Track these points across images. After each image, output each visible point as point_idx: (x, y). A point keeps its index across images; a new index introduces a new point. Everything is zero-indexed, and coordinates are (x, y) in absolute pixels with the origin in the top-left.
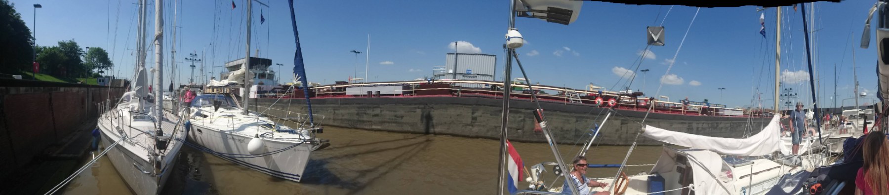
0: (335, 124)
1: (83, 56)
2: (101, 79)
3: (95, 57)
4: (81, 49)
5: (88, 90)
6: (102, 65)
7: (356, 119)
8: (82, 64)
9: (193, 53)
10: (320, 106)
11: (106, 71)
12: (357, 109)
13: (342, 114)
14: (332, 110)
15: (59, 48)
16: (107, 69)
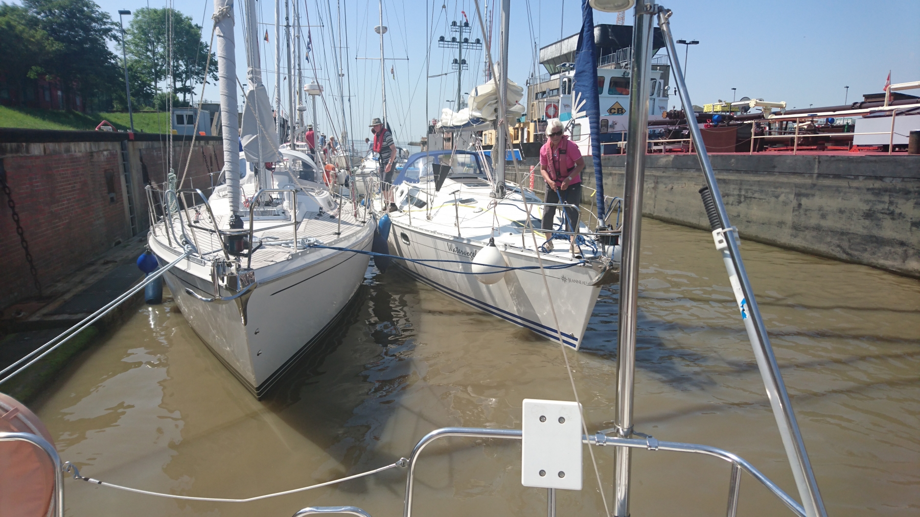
0: (797, 242)
1: (115, 38)
2: (186, 113)
3: (159, 41)
4: (105, 16)
5: (123, 148)
6: (183, 68)
7: (861, 231)
8: (115, 66)
9: (460, 19)
10: (756, 179)
11: (198, 88)
12: (870, 197)
13: (820, 209)
14: (792, 197)
15: (26, 11)
16: (203, 81)
